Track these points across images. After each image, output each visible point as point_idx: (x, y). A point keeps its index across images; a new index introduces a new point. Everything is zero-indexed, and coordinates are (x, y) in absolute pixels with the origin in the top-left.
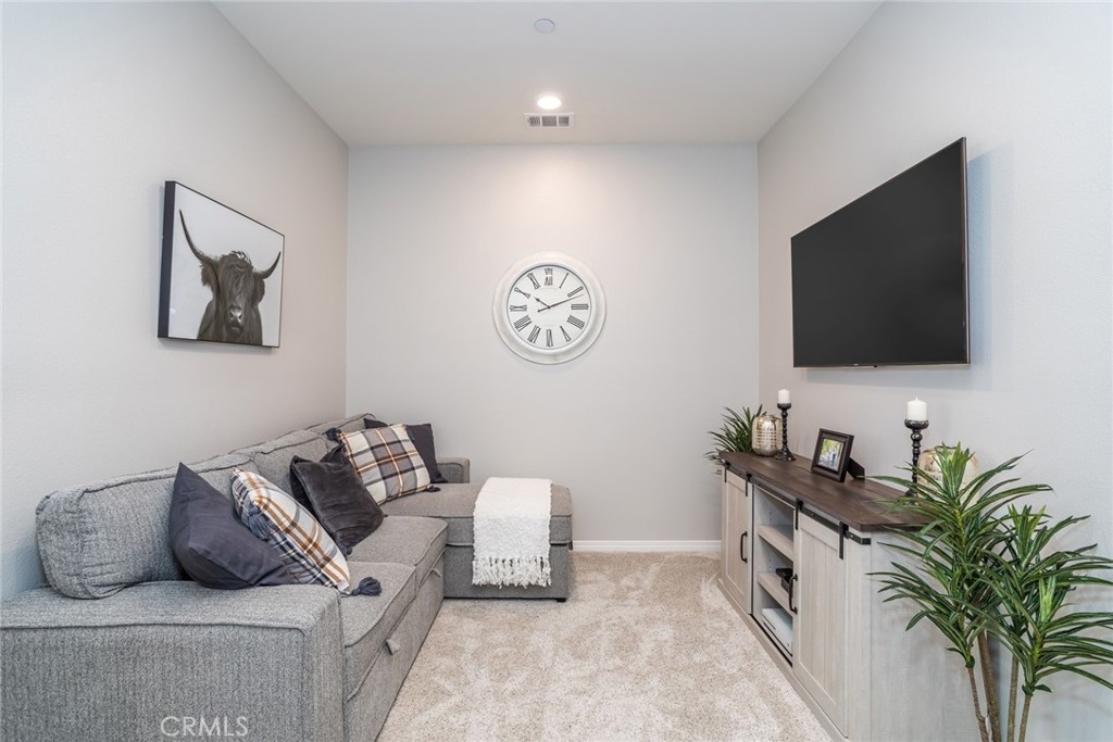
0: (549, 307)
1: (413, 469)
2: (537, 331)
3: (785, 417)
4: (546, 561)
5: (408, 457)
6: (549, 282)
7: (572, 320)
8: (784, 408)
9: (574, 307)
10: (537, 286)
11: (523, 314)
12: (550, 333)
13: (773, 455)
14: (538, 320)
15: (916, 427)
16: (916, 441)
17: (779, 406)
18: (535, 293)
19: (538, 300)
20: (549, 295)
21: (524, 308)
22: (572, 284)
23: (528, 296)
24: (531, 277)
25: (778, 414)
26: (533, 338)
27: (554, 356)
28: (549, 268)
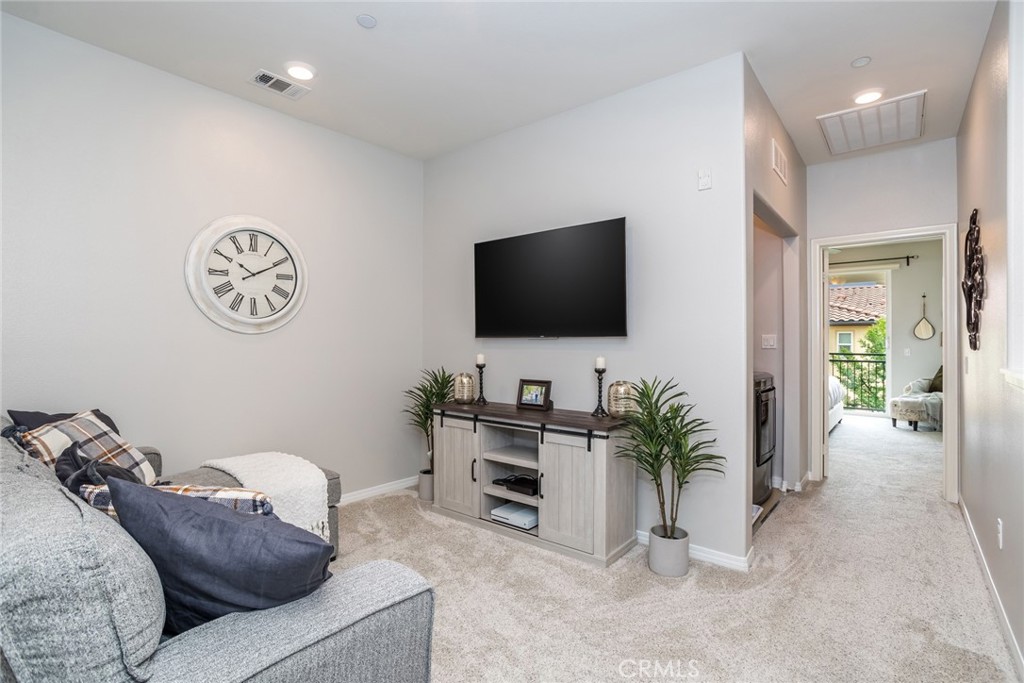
0: (254, 275)
1: (137, 464)
2: (239, 299)
3: (481, 373)
4: (326, 525)
5: (124, 450)
6: (253, 248)
7: (276, 289)
8: (481, 367)
9: (279, 277)
10: (240, 250)
11: (223, 280)
12: (254, 302)
13: (471, 402)
14: (239, 286)
15: (600, 372)
16: (600, 380)
17: (478, 366)
18: (238, 258)
19: (241, 266)
20: (253, 262)
21: (225, 273)
22: (278, 253)
23: (230, 260)
24: (234, 240)
25: (475, 372)
26: (234, 306)
27: (259, 325)
28: (254, 235)
